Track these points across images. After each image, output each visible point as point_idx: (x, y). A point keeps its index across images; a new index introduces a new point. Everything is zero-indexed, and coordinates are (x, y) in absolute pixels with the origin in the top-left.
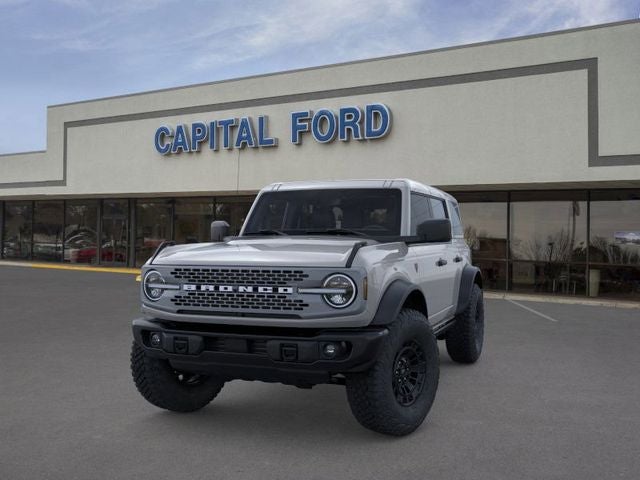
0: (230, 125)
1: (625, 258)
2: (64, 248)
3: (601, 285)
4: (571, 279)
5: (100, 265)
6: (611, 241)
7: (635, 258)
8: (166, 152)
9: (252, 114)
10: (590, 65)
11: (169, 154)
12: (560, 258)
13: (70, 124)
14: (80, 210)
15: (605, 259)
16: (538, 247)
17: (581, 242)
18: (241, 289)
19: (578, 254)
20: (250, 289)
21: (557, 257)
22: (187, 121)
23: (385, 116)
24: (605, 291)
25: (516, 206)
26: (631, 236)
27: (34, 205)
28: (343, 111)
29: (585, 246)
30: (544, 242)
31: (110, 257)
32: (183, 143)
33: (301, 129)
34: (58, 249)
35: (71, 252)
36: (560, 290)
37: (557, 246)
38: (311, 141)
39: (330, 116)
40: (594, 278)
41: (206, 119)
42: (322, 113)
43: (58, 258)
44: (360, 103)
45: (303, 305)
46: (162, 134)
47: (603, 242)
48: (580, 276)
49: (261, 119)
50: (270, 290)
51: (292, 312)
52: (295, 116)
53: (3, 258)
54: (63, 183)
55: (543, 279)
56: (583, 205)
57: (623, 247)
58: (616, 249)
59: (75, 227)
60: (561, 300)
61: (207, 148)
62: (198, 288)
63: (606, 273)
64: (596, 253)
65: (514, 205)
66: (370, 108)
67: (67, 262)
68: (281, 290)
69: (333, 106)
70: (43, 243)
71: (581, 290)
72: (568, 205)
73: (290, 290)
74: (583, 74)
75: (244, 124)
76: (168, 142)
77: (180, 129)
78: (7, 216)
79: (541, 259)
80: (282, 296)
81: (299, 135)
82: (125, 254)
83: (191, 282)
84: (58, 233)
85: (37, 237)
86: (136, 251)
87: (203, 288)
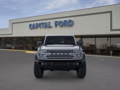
0: (43, 23)
1: (117, 48)
2: (12, 47)
3: (113, 53)
4: (107, 52)
5: (19, 50)
6: (114, 45)
7: (119, 48)
8: (31, 29)
9: (47, 21)
10: (111, 12)
11: (32, 29)
12: (105, 48)
13: (13, 23)
14: (15, 39)
15: (114, 49)
16: (101, 46)
17: (109, 45)
18: (61, 54)
19: (108, 48)
20: (63, 54)
21: (104, 48)
22: (35, 23)
23: (72, 22)
24: (113, 55)
25: (97, 39)
26: (118, 44)
27: (6, 39)
28: (64, 21)
29: (110, 46)
30: (102, 45)
31: (21, 48)
32: (34, 27)
33: (57, 24)
34: (11, 47)
35: (13, 47)
36: (105, 54)
37: (104, 46)
38: (58, 26)
39: (62, 22)
40: (111, 52)
41: (39, 22)
42: (60, 21)
43: (11, 48)
44: (67, 19)
45: (73, 56)
46: (30, 25)
47: (113, 45)
48: (109, 52)
49: (49, 22)
50: (67, 54)
51: (71, 58)
52: (55, 22)
53: (1, 48)
54: (12, 34)
55: (102, 52)
56: (109, 38)
57: (117, 46)
58: (115, 47)
59: (14, 43)
60: (105, 56)
61: (39, 28)
62: (52, 54)
63: (114, 51)
64: (112, 48)
65: (97, 38)
66: (69, 20)
67: (13, 49)
68: (69, 54)
69: (63, 20)
70: (8, 46)
71: (109, 54)
72: (107, 38)
73: (71, 54)
74: (109, 14)
75: (46, 23)
76: (31, 27)
77: (34, 24)
78: (1, 40)
79: (102, 49)
80: (69, 55)
81: (56, 25)
82: (23, 48)
83: (51, 53)
84: (11, 44)
85: (7, 45)
86: (26, 47)
87: (53, 54)
